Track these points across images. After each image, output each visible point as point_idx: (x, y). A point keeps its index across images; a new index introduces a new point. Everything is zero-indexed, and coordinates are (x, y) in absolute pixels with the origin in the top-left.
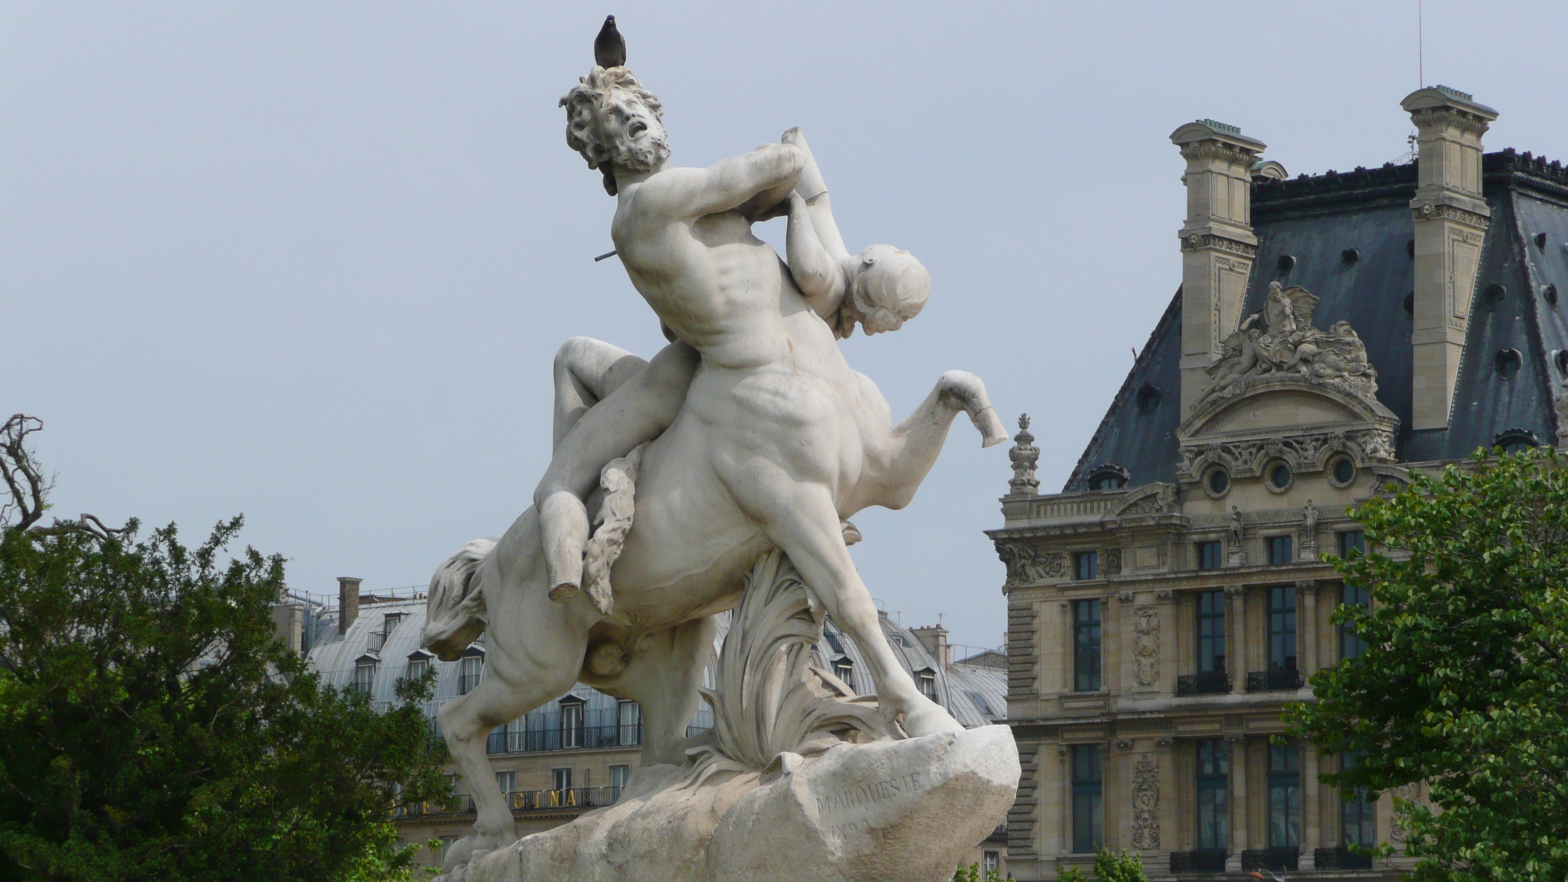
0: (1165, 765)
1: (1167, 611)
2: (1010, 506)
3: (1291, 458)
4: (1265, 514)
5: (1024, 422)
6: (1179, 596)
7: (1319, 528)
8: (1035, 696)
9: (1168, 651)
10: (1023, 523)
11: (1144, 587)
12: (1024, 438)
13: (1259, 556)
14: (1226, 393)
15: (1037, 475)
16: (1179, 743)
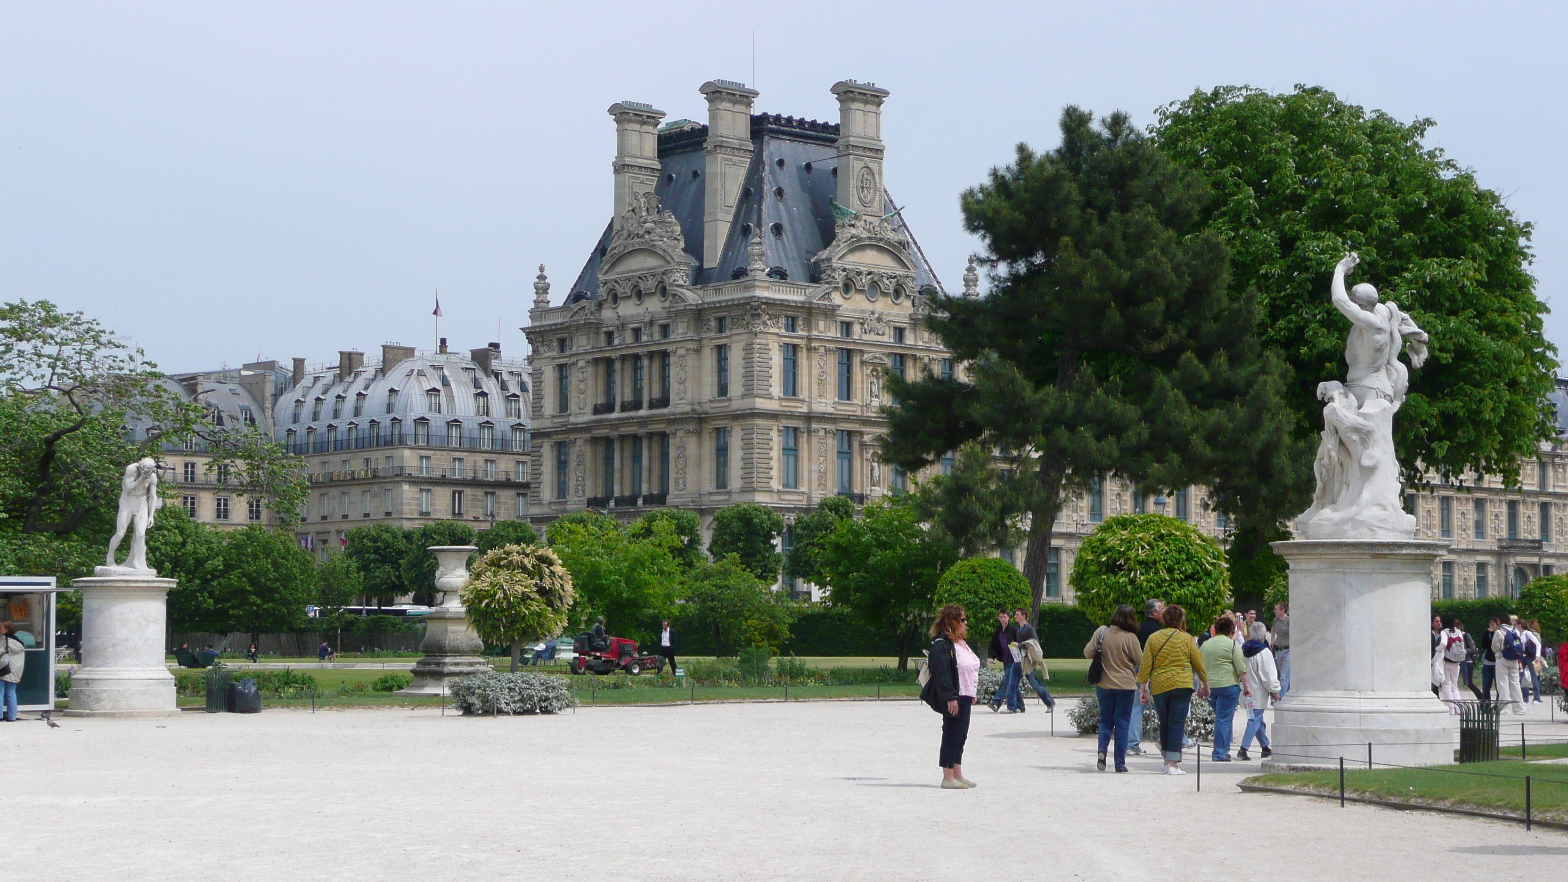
0: (588, 450)
1: (590, 369)
2: (534, 314)
3: (642, 286)
4: (632, 316)
5: (542, 269)
6: (596, 361)
7: (651, 323)
8: (542, 416)
9: (590, 392)
10: (538, 324)
11: (580, 357)
12: (542, 277)
13: (629, 338)
14: (616, 251)
15: (549, 297)
16: (595, 440)
